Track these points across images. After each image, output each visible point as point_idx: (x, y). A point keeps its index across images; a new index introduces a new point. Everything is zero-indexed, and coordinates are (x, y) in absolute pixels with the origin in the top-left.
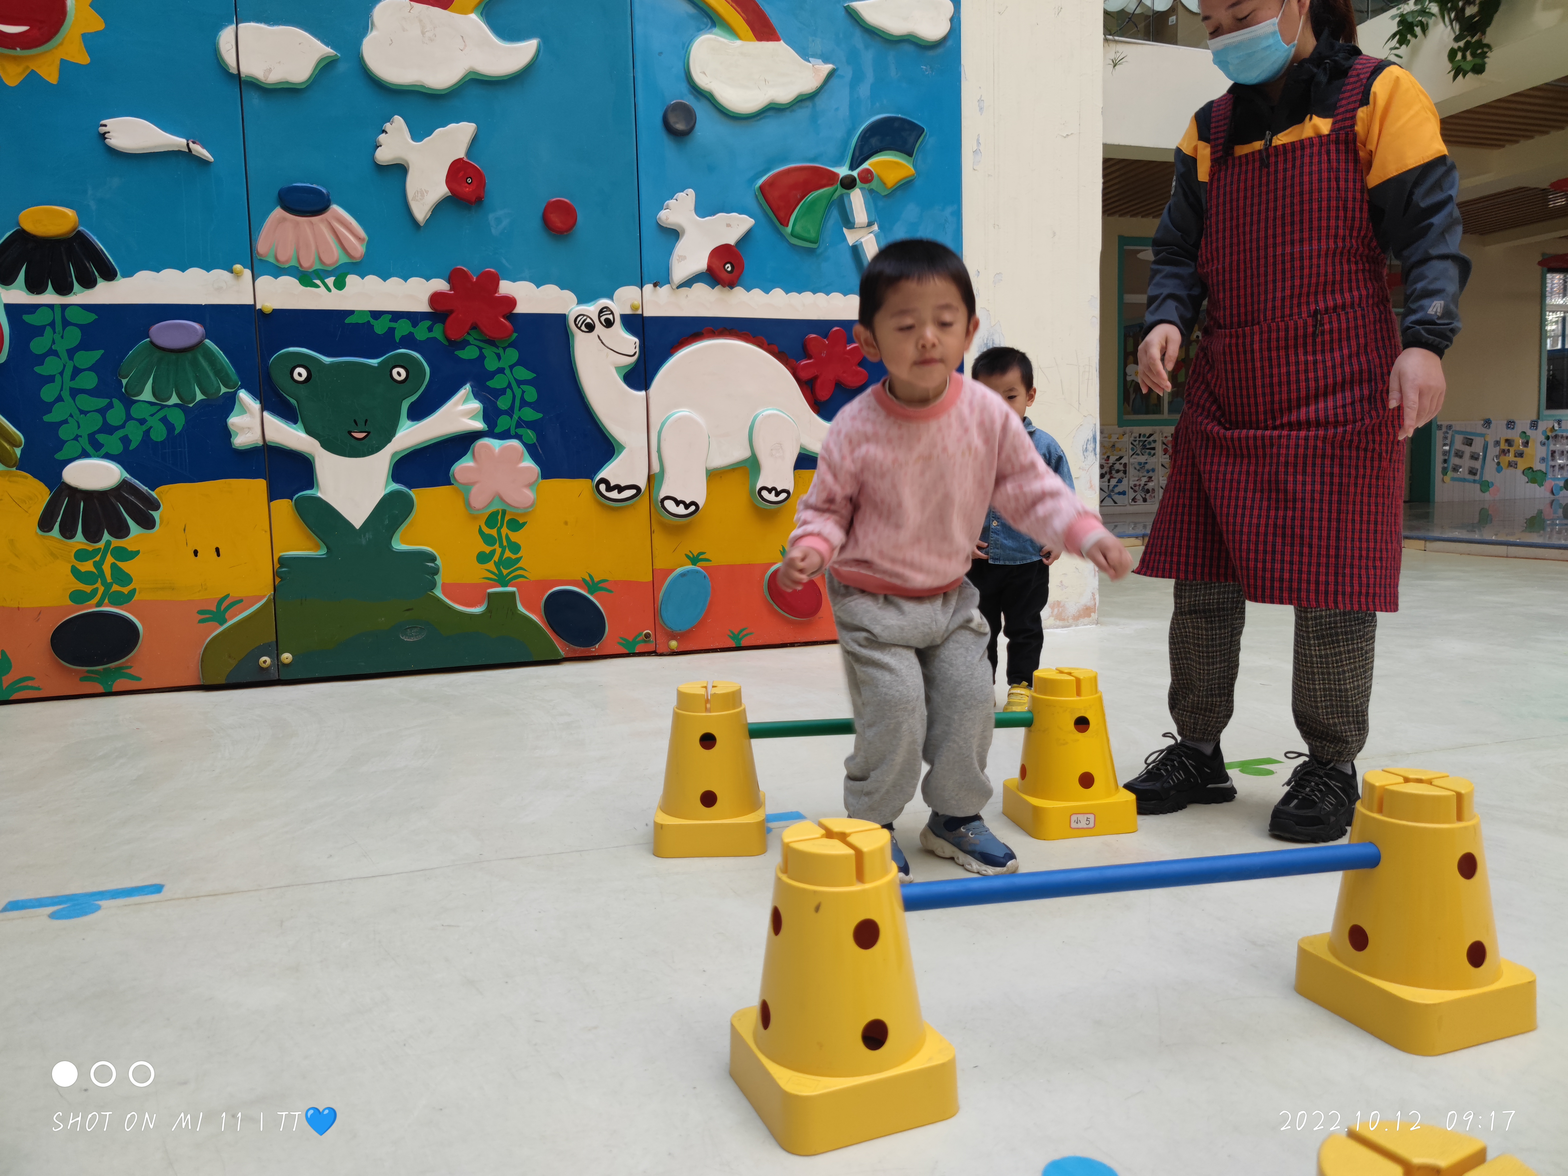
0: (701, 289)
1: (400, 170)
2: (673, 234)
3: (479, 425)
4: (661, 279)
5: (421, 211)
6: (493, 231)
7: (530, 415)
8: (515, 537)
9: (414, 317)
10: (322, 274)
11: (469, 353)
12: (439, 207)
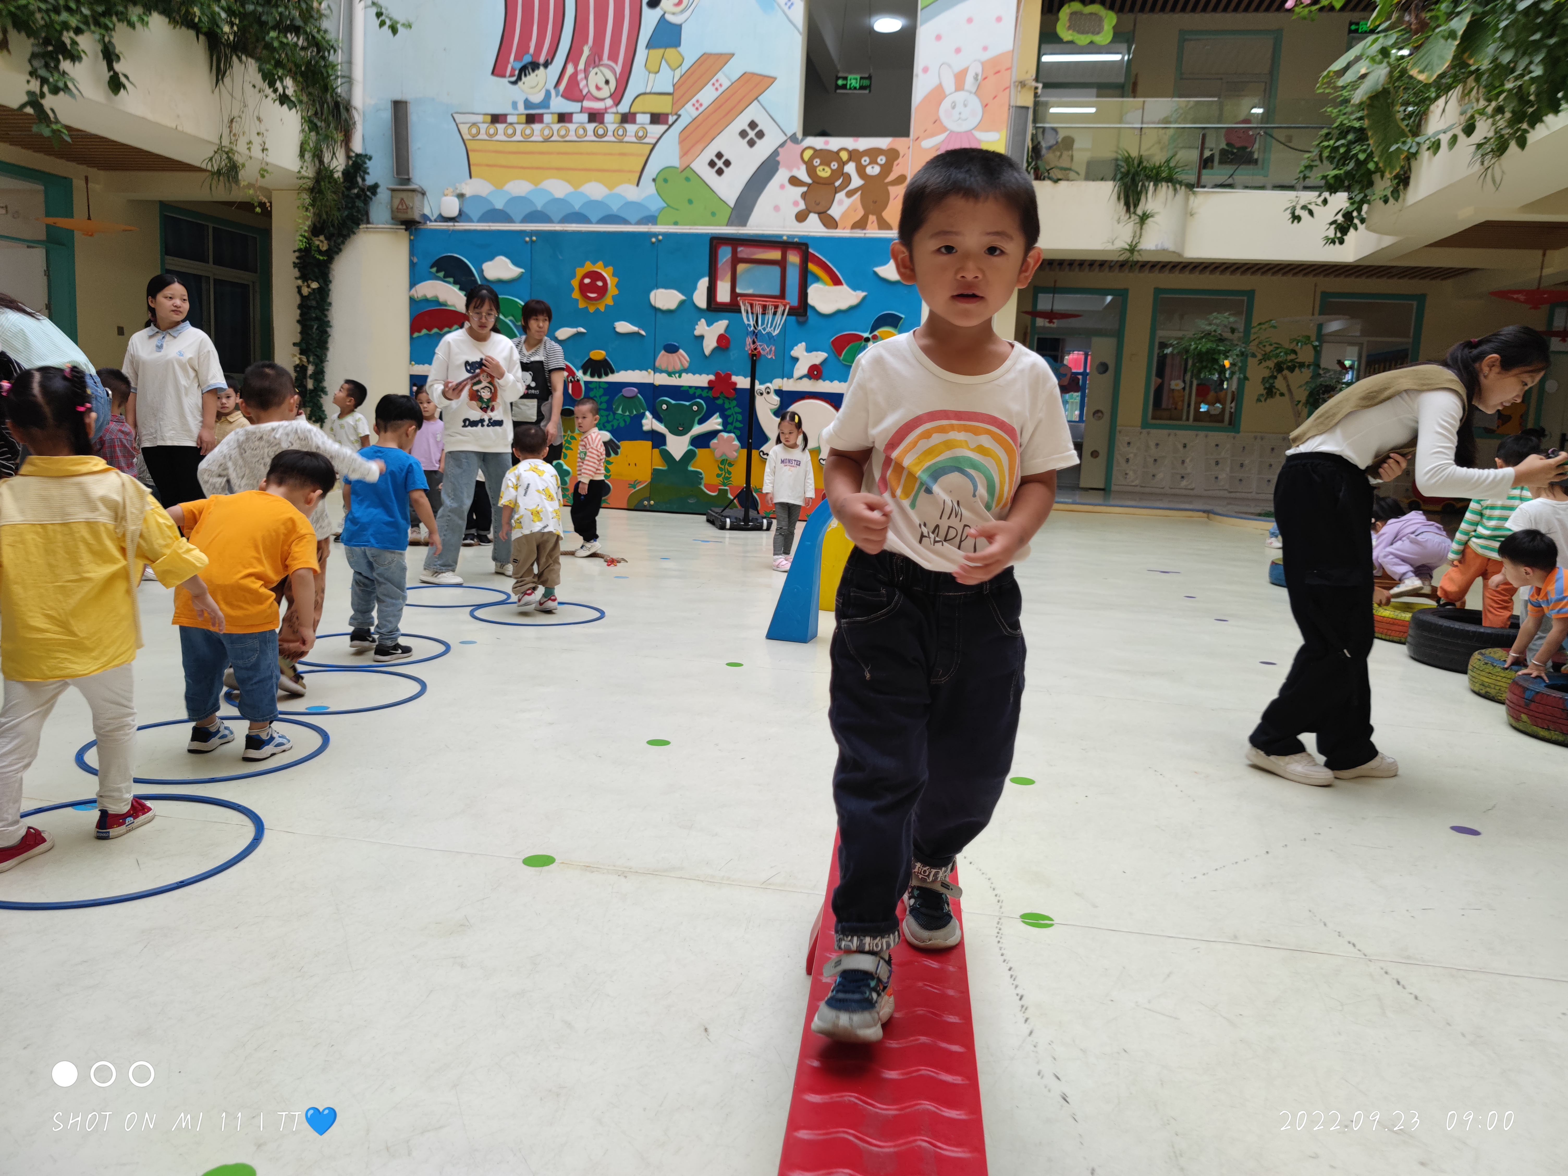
0: (805, 380)
1: (702, 337)
2: (796, 360)
3: (720, 427)
4: (790, 376)
5: (707, 352)
6: (732, 358)
7: (739, 425)
8: (730, 469)
9: (702, 388)
10: (674, 373)
11: (720, 402)
12: (714, 350)
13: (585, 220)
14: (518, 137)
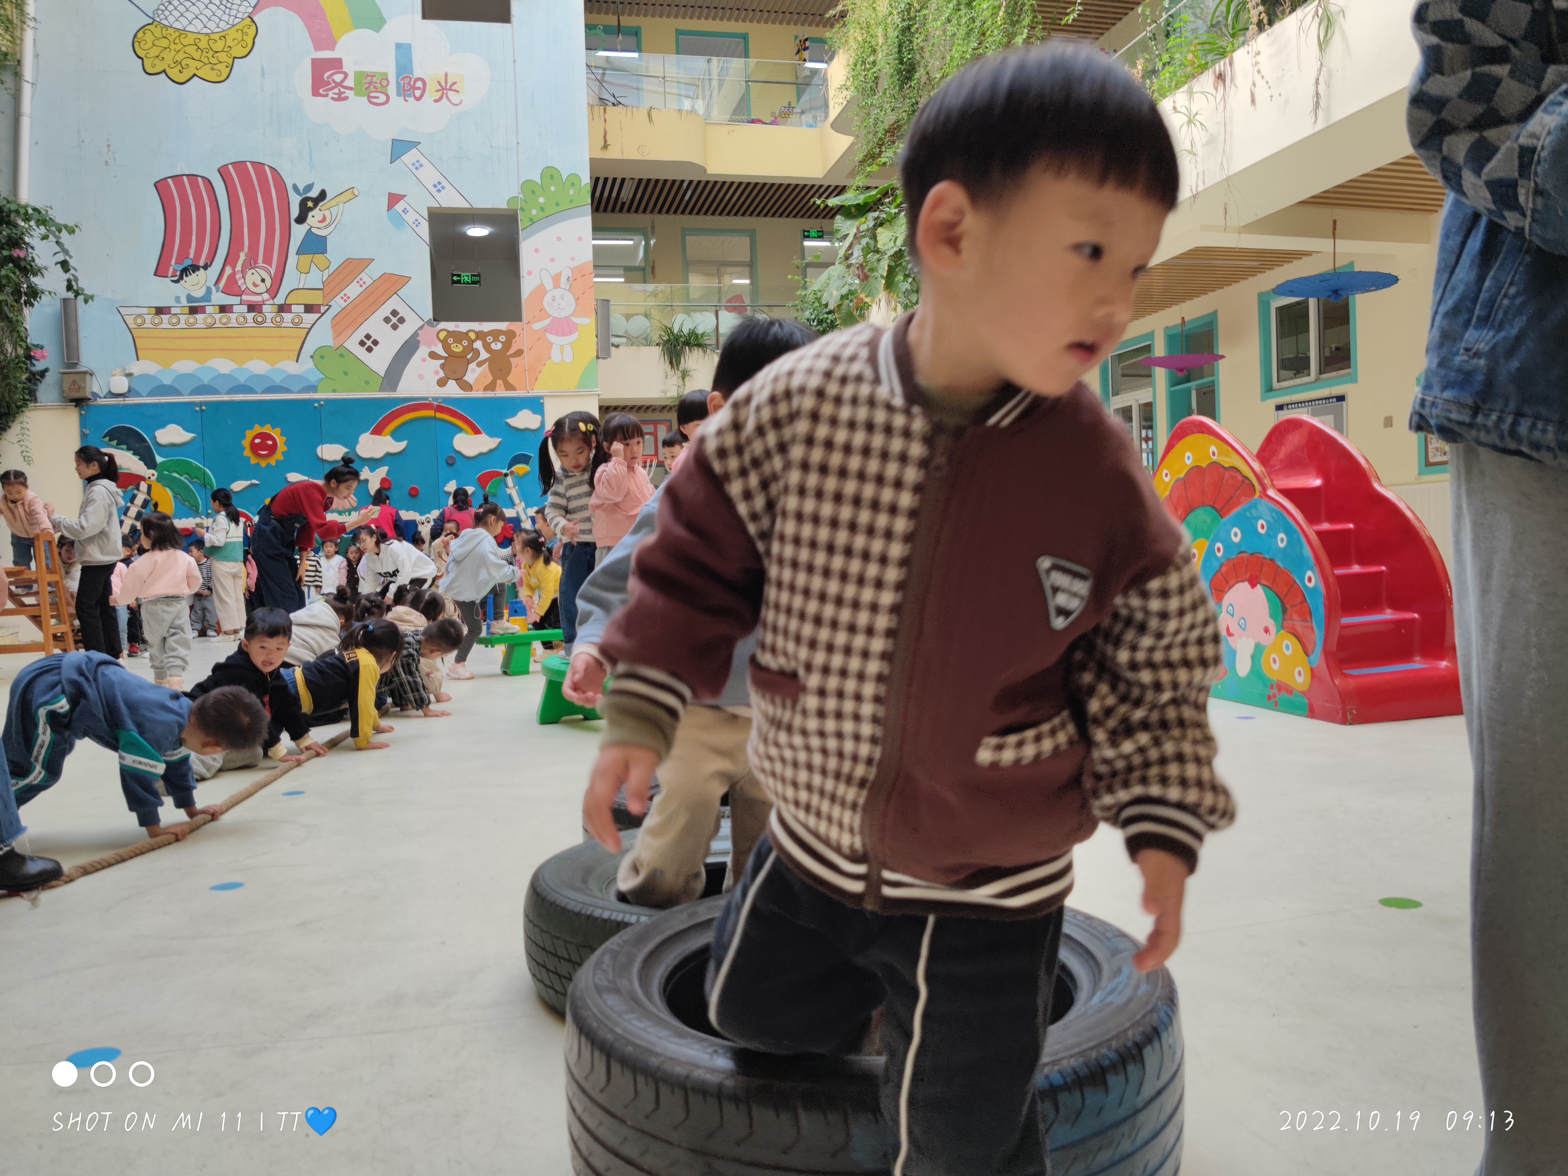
5: (373, 492)
13: (251, 391)
14: (182, 325)
